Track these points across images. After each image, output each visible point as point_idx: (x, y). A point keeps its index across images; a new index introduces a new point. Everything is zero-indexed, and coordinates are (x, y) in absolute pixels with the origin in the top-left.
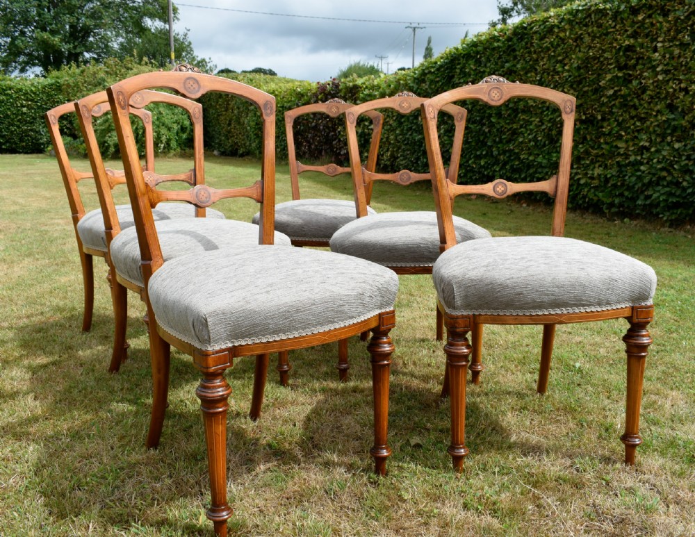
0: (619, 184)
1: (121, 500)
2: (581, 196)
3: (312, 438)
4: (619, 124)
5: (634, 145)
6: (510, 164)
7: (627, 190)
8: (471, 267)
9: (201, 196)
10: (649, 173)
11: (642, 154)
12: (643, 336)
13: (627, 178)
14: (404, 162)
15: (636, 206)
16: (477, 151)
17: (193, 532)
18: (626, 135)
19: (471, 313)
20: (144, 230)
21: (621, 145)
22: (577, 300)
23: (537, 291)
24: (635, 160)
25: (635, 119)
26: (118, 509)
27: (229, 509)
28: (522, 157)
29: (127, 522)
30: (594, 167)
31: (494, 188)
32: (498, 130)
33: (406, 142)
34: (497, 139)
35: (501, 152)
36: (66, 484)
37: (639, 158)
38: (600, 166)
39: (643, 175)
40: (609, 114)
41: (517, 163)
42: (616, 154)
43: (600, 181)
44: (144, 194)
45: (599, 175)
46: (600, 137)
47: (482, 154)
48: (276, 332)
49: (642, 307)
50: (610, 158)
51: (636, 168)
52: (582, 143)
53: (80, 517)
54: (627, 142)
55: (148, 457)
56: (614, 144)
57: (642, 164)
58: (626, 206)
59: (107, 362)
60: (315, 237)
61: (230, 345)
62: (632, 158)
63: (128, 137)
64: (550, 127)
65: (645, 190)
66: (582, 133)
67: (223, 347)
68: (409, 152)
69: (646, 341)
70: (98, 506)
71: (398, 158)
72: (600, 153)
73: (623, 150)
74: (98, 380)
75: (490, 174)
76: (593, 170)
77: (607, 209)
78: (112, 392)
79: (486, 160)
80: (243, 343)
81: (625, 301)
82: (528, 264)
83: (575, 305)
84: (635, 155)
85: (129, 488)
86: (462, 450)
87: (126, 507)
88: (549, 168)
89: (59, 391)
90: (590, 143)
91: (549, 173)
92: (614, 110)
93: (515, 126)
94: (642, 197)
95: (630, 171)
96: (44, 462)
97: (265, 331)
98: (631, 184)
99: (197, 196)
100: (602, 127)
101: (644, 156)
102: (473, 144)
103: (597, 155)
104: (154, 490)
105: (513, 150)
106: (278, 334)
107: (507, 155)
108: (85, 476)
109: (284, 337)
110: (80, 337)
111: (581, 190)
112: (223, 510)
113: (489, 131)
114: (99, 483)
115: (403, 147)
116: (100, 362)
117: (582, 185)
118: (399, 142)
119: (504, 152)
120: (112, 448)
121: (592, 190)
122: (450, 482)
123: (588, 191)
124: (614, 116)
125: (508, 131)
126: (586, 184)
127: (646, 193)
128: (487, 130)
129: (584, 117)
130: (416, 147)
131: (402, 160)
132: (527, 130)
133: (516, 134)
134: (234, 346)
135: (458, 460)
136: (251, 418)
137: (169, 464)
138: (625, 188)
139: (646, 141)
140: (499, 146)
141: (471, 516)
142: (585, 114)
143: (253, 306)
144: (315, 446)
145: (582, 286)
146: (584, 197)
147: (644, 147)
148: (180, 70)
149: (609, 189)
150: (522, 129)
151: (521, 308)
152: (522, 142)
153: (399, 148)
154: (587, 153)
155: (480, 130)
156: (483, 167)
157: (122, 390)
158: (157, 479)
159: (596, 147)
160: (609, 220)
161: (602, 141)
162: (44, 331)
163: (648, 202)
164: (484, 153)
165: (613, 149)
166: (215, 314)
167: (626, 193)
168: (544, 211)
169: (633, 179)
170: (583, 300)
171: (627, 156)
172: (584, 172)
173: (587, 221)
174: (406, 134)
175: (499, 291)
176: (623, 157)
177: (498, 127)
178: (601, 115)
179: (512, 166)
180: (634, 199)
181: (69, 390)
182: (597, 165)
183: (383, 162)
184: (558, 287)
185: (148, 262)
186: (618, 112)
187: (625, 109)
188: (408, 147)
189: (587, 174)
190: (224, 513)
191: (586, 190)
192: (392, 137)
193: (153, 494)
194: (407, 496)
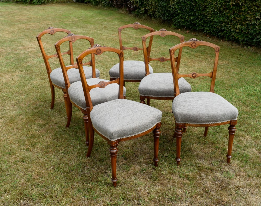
0: (247, 32)
2: (231, 36)
4: (248, 8)
5: (254, 17)
6: (203, 20)
7: (250, 35)
10: (259, 29)
11: (257, 21)
13: (250, 30)
14: (158, 14)
15: (253, 42)
16: (190, 13)
18: (251, 12)
21: (249, 16)
24: (254, 23)
25: (255, 6)
28: (208, 18)
30: (237, 25)
32: (199, 5)
33: (159, 6)
34: (198, 9)
35: (200, 14)
37: (255, 22)
38: (240, 24)
39: (257, 30)
40: (244, 3)
41: (206, 20)
42: (246, 20)
43: (239, 30)
45: (239, 28)
46: (240, 12)
47: (191, 14)
50: (244, 21)
51: (254, 26)
52: (233, 14)
54: (251, 15)
56: (246, 16)
57: (256, 25)
58: (249, 41)
62: (253, 22)
64: (220, 6)
65: (257, 36)
66: (233, 10)
68: (161, 10)
71: (156, 12)
72: (240, 19)
73: (249, 19)
75: (195, 23)
76: (237, 26)
77: (241, 42)
79: (193, 17)
84: (254, 21)
88: (219, 23)
90: (236, 14)
91: (219, 25)
92: (246, 2)
93: (206, 4)
94: (256, 38)
95: (251, 27)
98: (251, 33)
100: (242, 8)
101: (257, 22)
102: (188, 10)
103: (239, 20)
105: (205, 14)
107: (202, 16)
111: (232, 33)
113: (195, 5)
115: (158, 8)
117: (232, 31)
118: (156, 5)
119: (201, 15)
121: (236, 34)
123: (234, 34)
124: (247, 4)
125: (203, 6)
126: (233, 31)
127: (257, 37)
128: (194, 5)
129: (234, 4)
130: (164, 8)
131: (158, 13)
132: (211, 6)
133: (206, 7)
138: (249, 34)
139: (259, 16)
140: (199, 12)
142: (235, 2)
146: (233, 36)
147: (258, 19)
149: (243, 34)
150: (209, 6)
152: (208, 11)
153: (157, 8)
154: (235, 18)
155: (191, 4)
156: (192, 20)
159: (238, 16)
160: (242, 47)
161: (241, 14)
163: (258, 41)
164: (192, 14)
165: (245, 18)
167: (249, 36)
168: (216, 40)
169: (252, 31)
171: (251, 21)
172: (233, 26)
173: (233, 47)
174: (160, 2)
176: (249, 21)
177: (199, 4)
178: (241, 3)
179: (204, 21)
180: (252, 39)
182: (238, 24)
183: (149, 13)
186: (248, 3)
187: (251, 2)
188: (160, 8)
189: (234, 27)
191: (234, 33)
192: (153, 3)
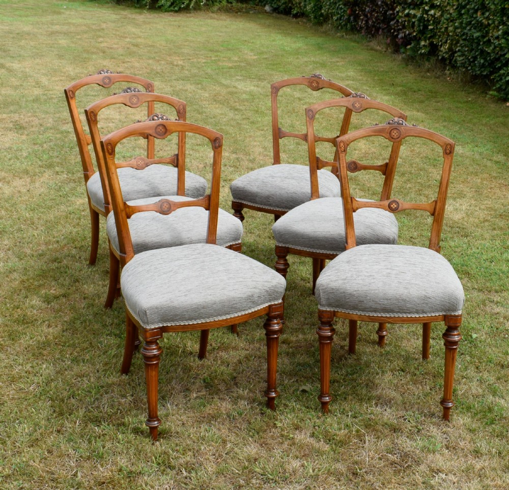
1: (98, 407)
3: (235, 378)
8: (335, 279)
9: (164, 207)
12: (455, 335)
14: (461, 58)
17: (138, 432)
19: (332, 310)
20: (122, 234)
22: (400, 309)
23: (373, 301)
26: (96, 413)
27: (158, 420)
29: (100, 422)
31: (389, 205)
33: (464, 37)
36: (65, 394)
44: (123, 211)
48: (191, 319)
49: (451, 316)
53: (72, 416)
55: (120, 380)
59: (104, 298)
60: (278, 207)
61: (161, 325)
63: (113, 173)
67: (157, 327)
68: (467, 49)
69: (456, 339)
70: (84, 410)
71: (456, 52)
74: (96, 314)
78: (105, 326)
80: (169, 325)
81: (438, 311)
82: (372, 281)
83: (399, 312)
85: (104, 401)
86: (327, 398)
87: (101, 412)
89: (65, 321)
96: (53, 377)
97: (183, 318)
99: (161, 207)
104: (120, 403)
106: (191, 320)
108: (78, 390)
109: (195, 323)
110: (87, 271)
112: (155, 421)
114: (86, 395)
115: (461, 42)
116: (99, 298)
118: (457, 36)
120: (98, 371)
122: (313, 418)
131: (460, 56)
134: (163, 326)
135: (324, 404)
136: (199, 358)
137: (133, 387)
141: (312, 441)
143: (176, 304)
144: (236, 384)
145: (404, 300)
148: (153, 120)
151: (363, 310)
153: (458, 42)
157: (112, 324)
158: (124, 396)
162: (59, 260)
166: (151, 308)
170: (404, 310)
174: (465, 28)
175: (349, 298)
181: (73, 321)
184: (387, 299)
185: (124, 255)
188: (466, 43)
190: (156, 423)
192: (451, 29)
193: (119, 406)
194: (279, 424)
